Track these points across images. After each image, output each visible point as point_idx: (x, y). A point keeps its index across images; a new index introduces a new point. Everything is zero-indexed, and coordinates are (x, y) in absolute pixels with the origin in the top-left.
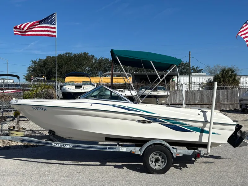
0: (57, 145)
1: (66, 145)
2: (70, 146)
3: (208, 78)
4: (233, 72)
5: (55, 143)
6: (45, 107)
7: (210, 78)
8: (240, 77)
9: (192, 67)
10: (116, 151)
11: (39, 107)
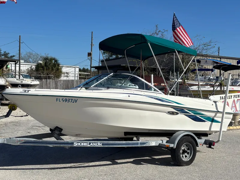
0: (81, 144)
1: (94, 144)
2: (99, 144)
3: (30, 66)
4: (56, 61)
5: (78, 143)
6: (76, 99)
7: (32, 66)
8: (62, 67)
9: (3, 53)
10: (147, 146)
11: (67, 98)
